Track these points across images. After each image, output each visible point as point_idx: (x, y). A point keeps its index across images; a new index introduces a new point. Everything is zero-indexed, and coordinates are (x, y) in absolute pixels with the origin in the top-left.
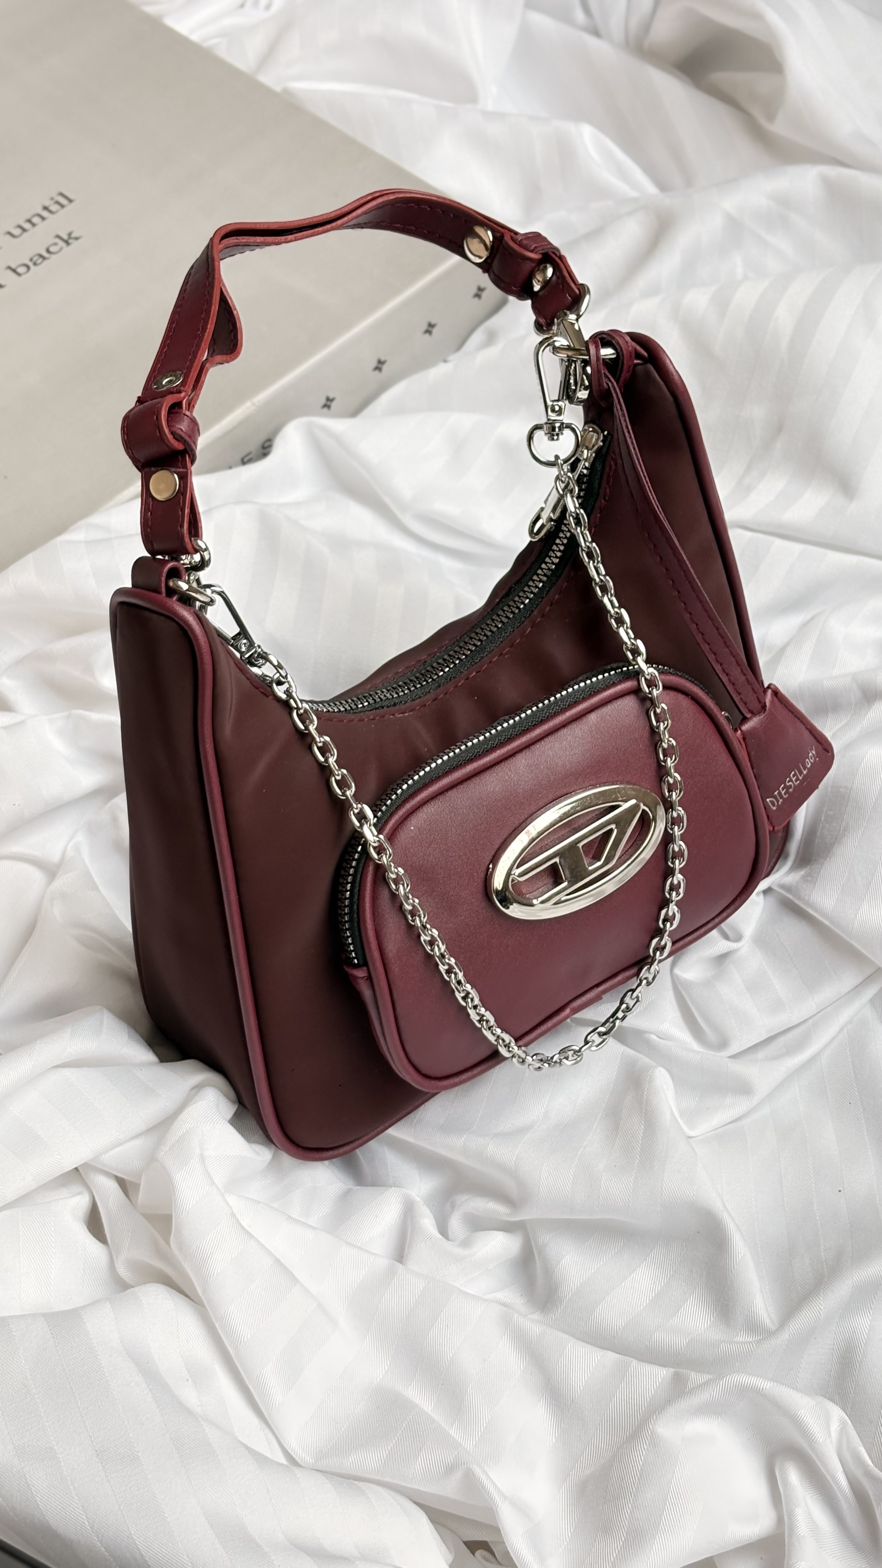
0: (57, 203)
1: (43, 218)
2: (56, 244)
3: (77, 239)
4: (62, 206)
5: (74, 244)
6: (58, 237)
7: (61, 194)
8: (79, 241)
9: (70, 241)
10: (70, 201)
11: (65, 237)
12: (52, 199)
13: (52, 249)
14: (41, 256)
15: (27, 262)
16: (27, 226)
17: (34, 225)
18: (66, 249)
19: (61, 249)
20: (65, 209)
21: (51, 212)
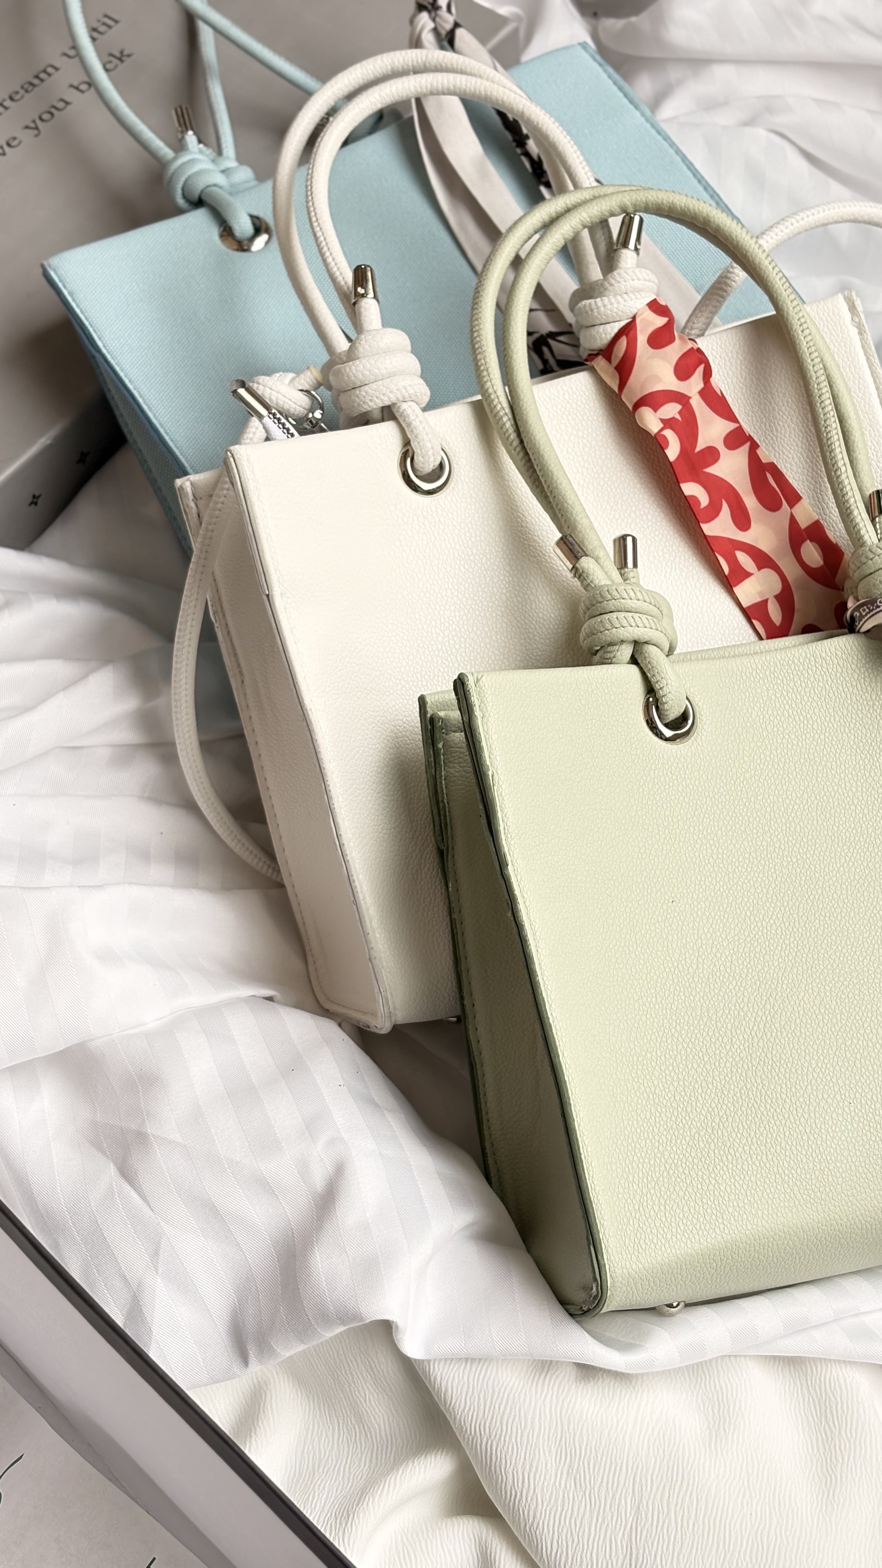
0: (104, 24)
3: (129, 56)
4: (110, 27)
5: (128, 61)
6: (111, 55)
7: (106, 16)
8: (132, 58)
9: (124, 58)
10: (116, 22)
11: (118, 55)
12: (99, 21)
18: (121, 66)
19: (116, 66)
20: (113, 30)
21: (100, 33)
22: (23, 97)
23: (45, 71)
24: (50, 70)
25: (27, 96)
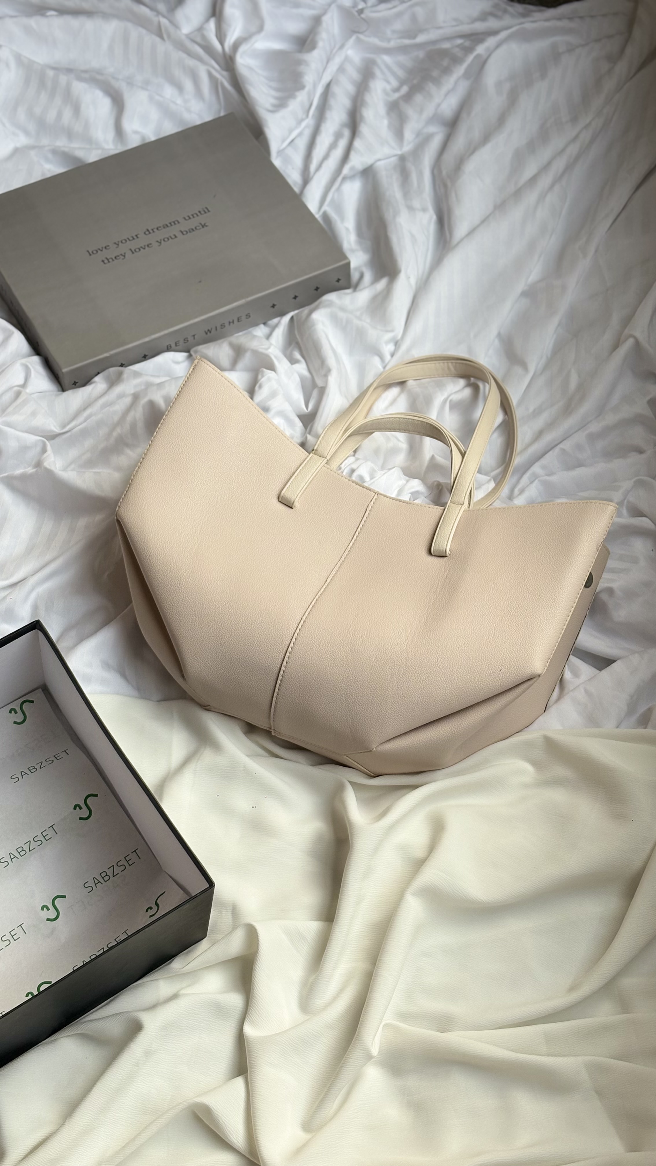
0: (204, 211)
1: (197, 215)
2: (199, 226)
3: (207, 226)
4: (205, 213)
5: (205, 228)
6: (201, 224)
7: (206, 208)
9: (205, 226)
10: (209, 211)
11: (203, 224)
12: (203, 209)
13: (198, 228)
14: (193, 230)
15: (187, 230)
16: (191, 217)
17: (194, 217)
18: (202, 229)
19: (200, 229)
21: (201, 214)
22: (161, 229)
23: (174, 222)
24: (176, 222)
25: (164, 230)
